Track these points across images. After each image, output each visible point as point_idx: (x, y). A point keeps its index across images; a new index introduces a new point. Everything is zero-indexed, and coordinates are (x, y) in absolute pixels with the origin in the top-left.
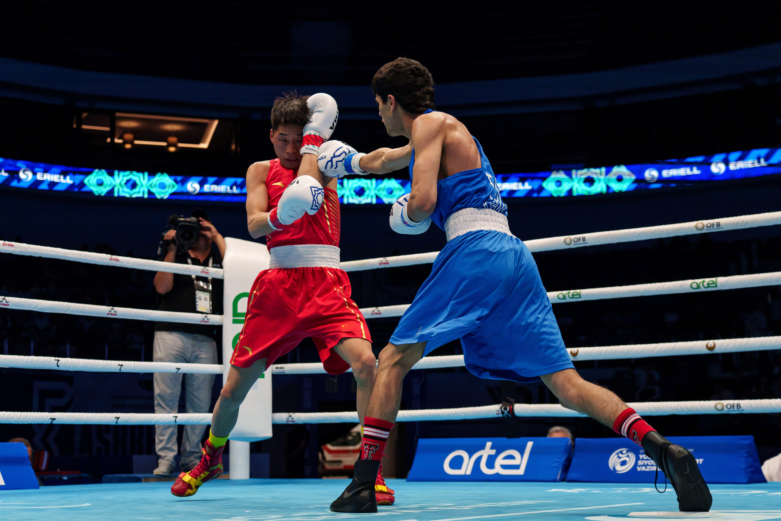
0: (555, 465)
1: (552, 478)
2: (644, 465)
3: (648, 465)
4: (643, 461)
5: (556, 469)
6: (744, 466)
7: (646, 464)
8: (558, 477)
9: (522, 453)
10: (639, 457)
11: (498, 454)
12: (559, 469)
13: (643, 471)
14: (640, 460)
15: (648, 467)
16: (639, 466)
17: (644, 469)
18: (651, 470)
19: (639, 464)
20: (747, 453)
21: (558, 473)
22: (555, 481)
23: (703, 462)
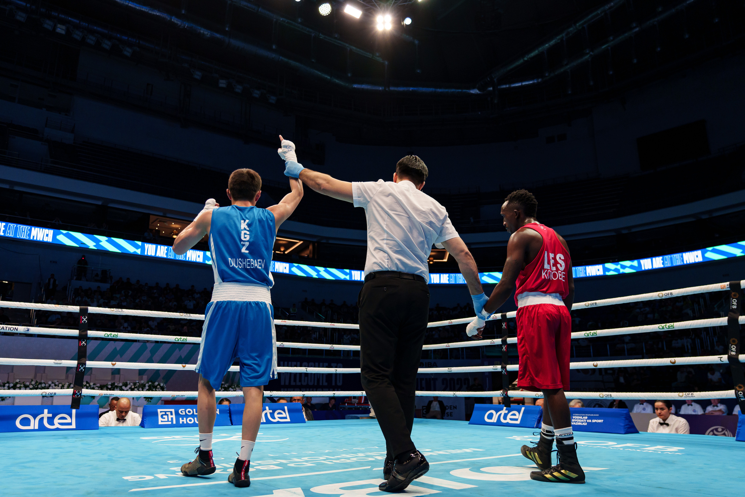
0: (534, 419)
1: (532, 427)
2: (575, 422)
3: (576, 422)
4: (575, 420)
5: (534, 422)
6: (623, 425)
7: (576, 421)
8: (535, 426)
9: (519, 413)
10: (573, 418)
11: (509, 412)
12: (536, 422)
13: (574, 425)
14: (573, 419)
15: (577, 423)
16: (573, 422)
17: (575, 424)
18: (578, 424)
19: (572, 421)
20: (625, 418)
21: (535, 424)
22: (533, 428)
23: (603, 421)
